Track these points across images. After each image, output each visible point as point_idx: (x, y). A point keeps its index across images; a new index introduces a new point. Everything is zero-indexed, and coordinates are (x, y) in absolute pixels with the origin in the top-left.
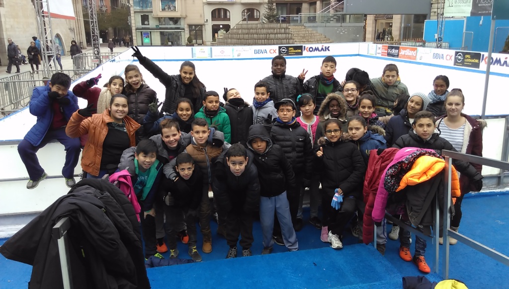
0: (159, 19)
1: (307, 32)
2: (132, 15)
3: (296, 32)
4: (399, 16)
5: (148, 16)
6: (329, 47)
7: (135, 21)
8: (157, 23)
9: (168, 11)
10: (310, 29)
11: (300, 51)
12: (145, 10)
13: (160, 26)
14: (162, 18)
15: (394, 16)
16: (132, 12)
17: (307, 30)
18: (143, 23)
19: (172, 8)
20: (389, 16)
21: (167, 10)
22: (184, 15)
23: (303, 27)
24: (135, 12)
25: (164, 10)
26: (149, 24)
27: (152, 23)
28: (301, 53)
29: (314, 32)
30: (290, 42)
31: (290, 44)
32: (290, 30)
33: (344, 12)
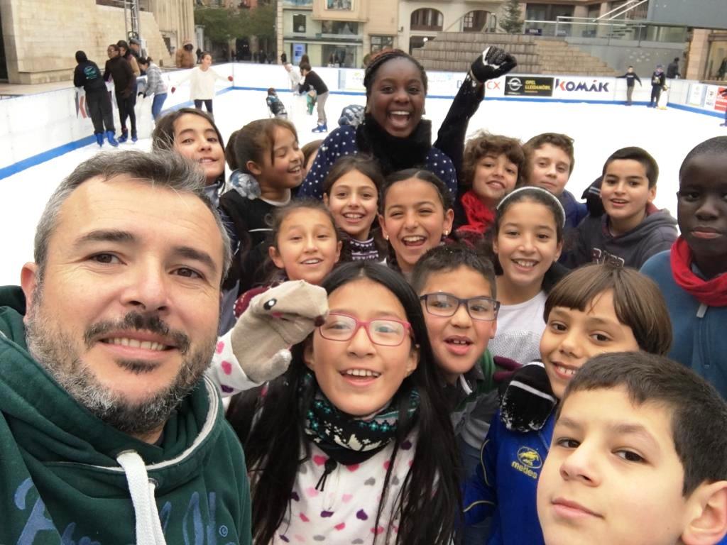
0: (323, 23)
1: (570, 54)
2: (280, 14)
3: (549, 51)
5: (304, 17)
6: (606, 84)
7: (284, 26)
8: (318, 30)
9: (337, 10)
10: (577, 49)
11: (547, 88)
12: (301, 7)
13: (324, 36)
14: (327, 21)
16: (280, 9)
17: (571, 49)
18: (296, 29)
19: (345, 5)
21: (336, 8)
22: (363, 18)
23: (563, 44)
24: (284, 10)
25: (331, 7)
26: (304, 31)
27: (311, 30)
28: (549, 93)
29: (584, 54)
30: (533, 71)
31: (531, 73)
32: (537, 47)
33: (647, 21)
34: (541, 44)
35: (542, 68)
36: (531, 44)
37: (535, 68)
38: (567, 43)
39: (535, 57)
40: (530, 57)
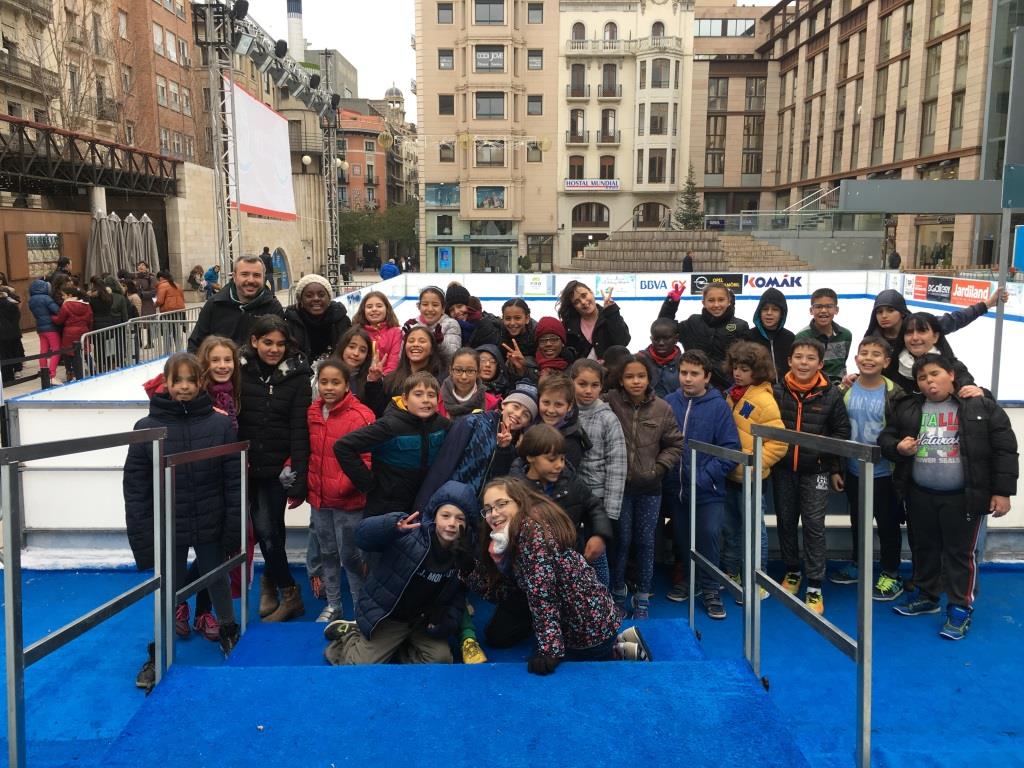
0: (472, 223)
1: (757, 249)
2: (422, 216)
3: (735, 247)
4: (969, 218)
5: (450, 218)
6: (799, 278)
7: (427, 227)
8: (466, 231)
9: (489, 208)
10: (764, 243)
11: (736, 285)
12: (446, 207)
13: (474, 237)
14: (475, 221)
15: (957, 217)
16: (422, 210)
17: (758, 243)
18: (440, 232)
19: (497, 204)
20: (947, 218)
21: (487, 206)
22: (519, 216)
23: (749, 238)
24: (427, 211)
25: (480, 206)
26: (451, 234)
27: (459, 231)
28: (738, 290)
29: (773, 248)
30: (720, 268)
31: (716, 271)
32: (721, 243)
33: (840, 209)
34: (725, 239)
35: (729, 264)
36: (714, 240)
37: (721, 266)
38: (753, 237)
39: (720, 254)
40: (714, 254)
